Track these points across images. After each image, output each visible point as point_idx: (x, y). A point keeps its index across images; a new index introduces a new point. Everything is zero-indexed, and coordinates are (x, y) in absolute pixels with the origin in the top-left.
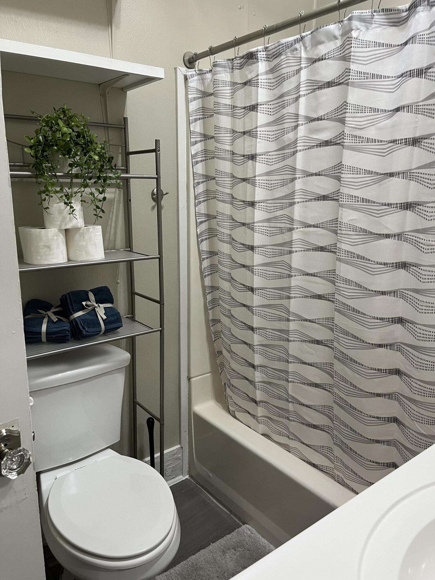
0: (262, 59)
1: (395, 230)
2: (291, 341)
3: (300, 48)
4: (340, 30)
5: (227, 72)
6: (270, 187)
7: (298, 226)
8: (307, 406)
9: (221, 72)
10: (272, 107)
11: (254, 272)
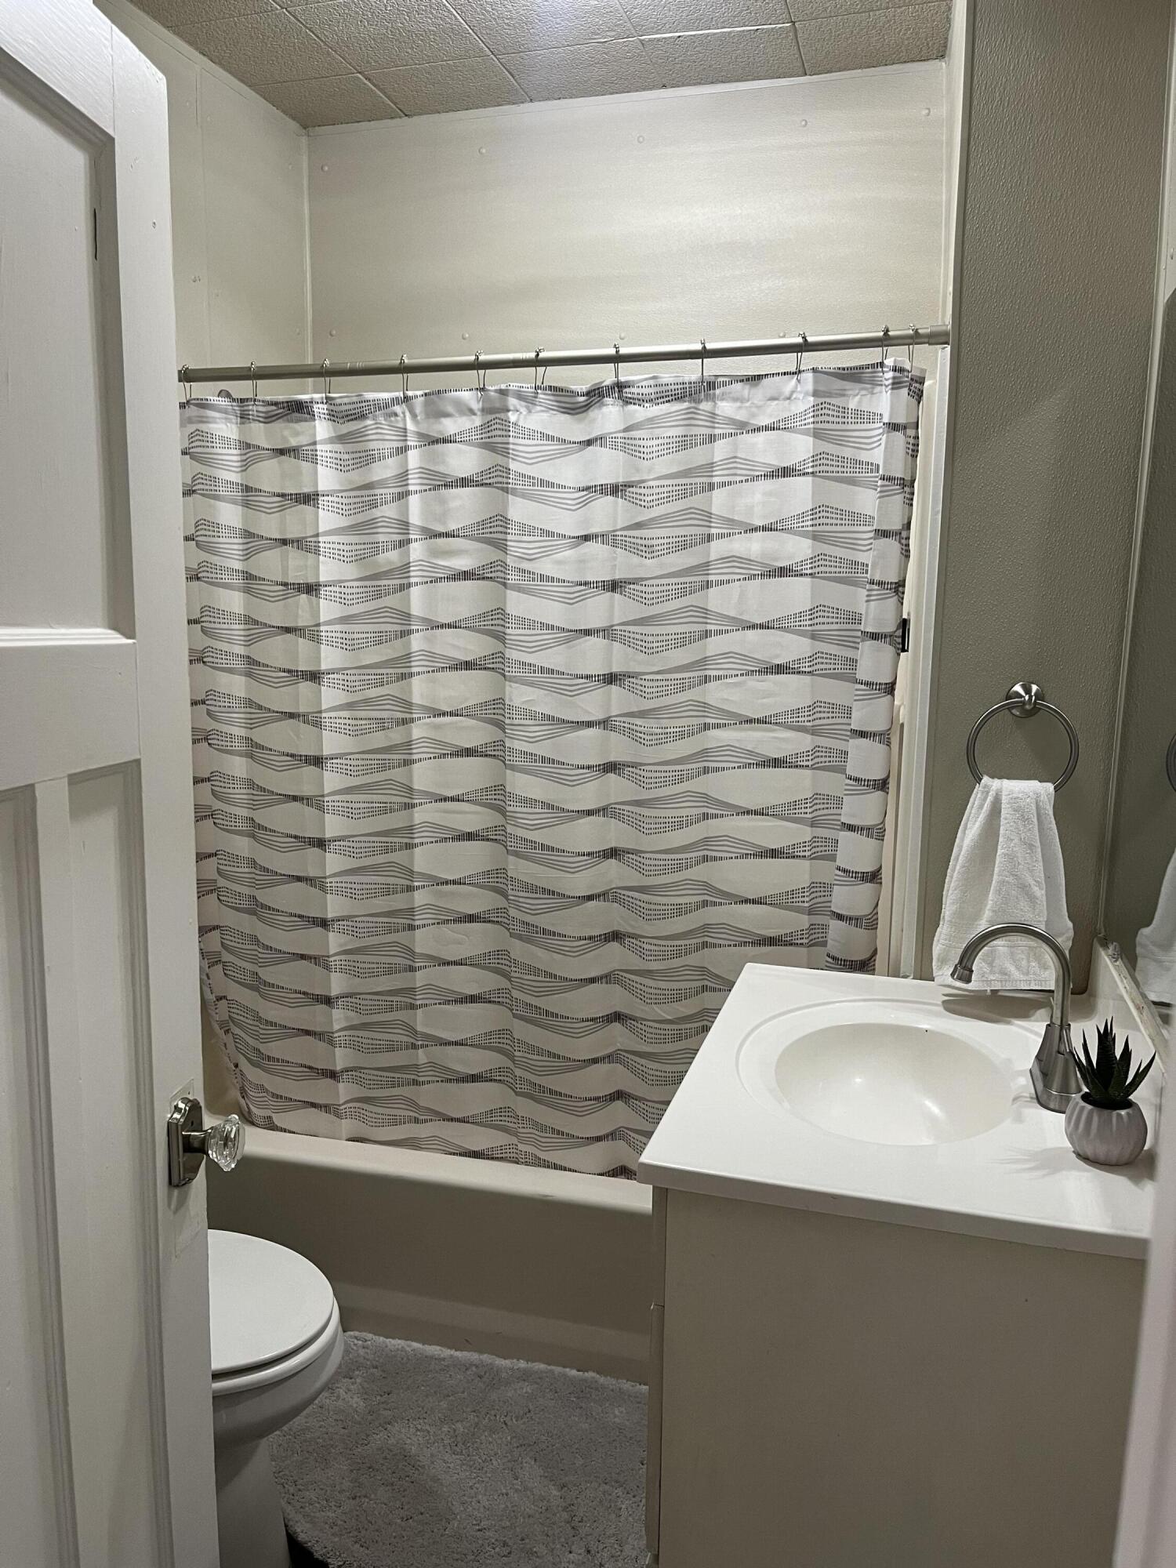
0: (322, 416)
1: (597, 715)
2: (418, 927)
3: (404, 413)
4: (478, 401)
5: (231, 422)
6: (350, 646)
7: (421, 716)
8: (456, 1043)
9: (218, 420)
10: (345, 501)
11: (326, 808)
